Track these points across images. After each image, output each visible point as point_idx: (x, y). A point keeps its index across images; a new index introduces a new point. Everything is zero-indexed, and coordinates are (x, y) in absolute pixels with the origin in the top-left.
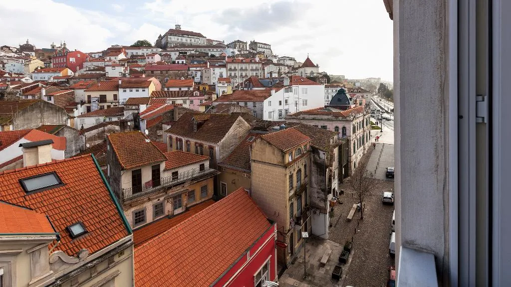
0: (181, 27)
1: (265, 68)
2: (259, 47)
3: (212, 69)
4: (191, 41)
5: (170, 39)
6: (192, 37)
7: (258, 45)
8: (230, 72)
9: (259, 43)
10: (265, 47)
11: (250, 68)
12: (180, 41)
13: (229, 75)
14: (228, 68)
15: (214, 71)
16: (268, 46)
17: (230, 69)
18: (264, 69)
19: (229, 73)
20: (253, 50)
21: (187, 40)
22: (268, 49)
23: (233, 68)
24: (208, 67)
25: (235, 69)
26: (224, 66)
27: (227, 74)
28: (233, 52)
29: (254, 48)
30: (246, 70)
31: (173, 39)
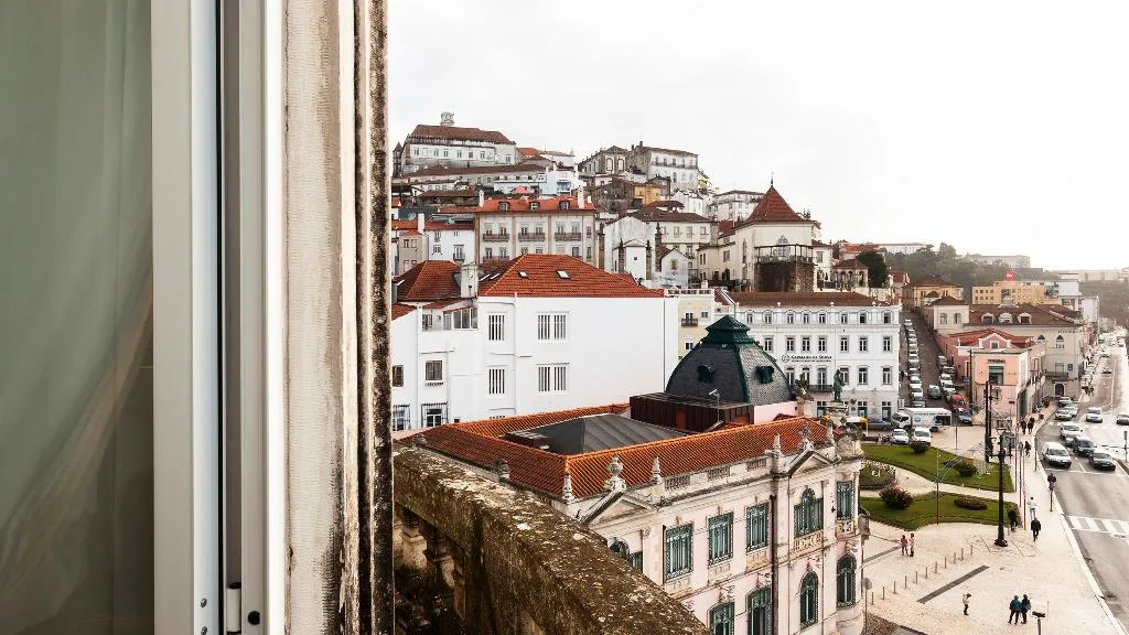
0: (454, 119)
1: (607, 230)
2: (657, 164)
3: (432, 235)
4: (471, 155)
5: (417, 152)
6: (474, 143)
7: (654, 156)
8: (489, 245)
9: (656, 150)
10: (679, 161)
11: (554, 230)
12: (441, 156)
13: (483, 253)
14: (483, 231)
15: (437, 240)
16: (688, 161)
17: (489, 237)
18: (601, 235)
19: (484, 245)
20: (636, 171)
21: (460, 154)
22: (691, 168)
23: (496, 231)
24: (421, 229)
25: (503, 236)
26: (469, 225)
27: (477, 250)
28: (562, 184)
29: (639, 167)
30: (539, 236)
31: (427, 153)
